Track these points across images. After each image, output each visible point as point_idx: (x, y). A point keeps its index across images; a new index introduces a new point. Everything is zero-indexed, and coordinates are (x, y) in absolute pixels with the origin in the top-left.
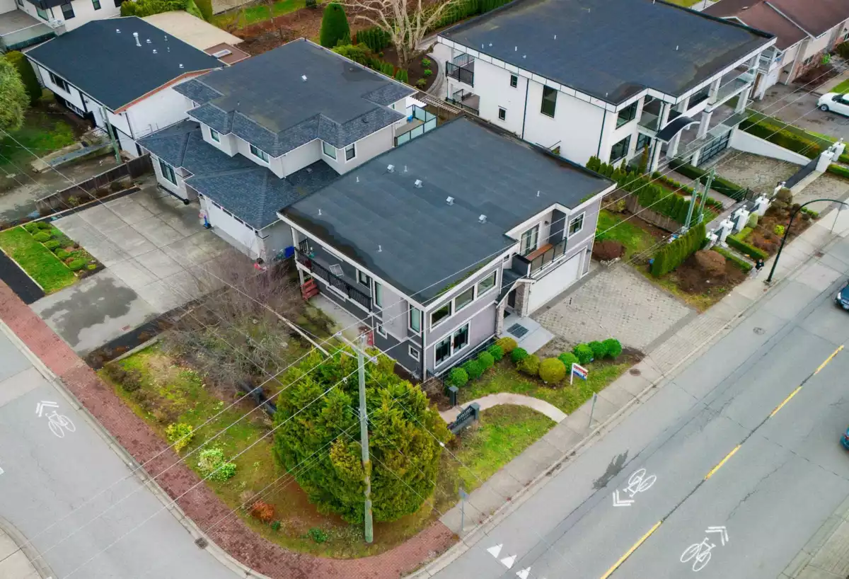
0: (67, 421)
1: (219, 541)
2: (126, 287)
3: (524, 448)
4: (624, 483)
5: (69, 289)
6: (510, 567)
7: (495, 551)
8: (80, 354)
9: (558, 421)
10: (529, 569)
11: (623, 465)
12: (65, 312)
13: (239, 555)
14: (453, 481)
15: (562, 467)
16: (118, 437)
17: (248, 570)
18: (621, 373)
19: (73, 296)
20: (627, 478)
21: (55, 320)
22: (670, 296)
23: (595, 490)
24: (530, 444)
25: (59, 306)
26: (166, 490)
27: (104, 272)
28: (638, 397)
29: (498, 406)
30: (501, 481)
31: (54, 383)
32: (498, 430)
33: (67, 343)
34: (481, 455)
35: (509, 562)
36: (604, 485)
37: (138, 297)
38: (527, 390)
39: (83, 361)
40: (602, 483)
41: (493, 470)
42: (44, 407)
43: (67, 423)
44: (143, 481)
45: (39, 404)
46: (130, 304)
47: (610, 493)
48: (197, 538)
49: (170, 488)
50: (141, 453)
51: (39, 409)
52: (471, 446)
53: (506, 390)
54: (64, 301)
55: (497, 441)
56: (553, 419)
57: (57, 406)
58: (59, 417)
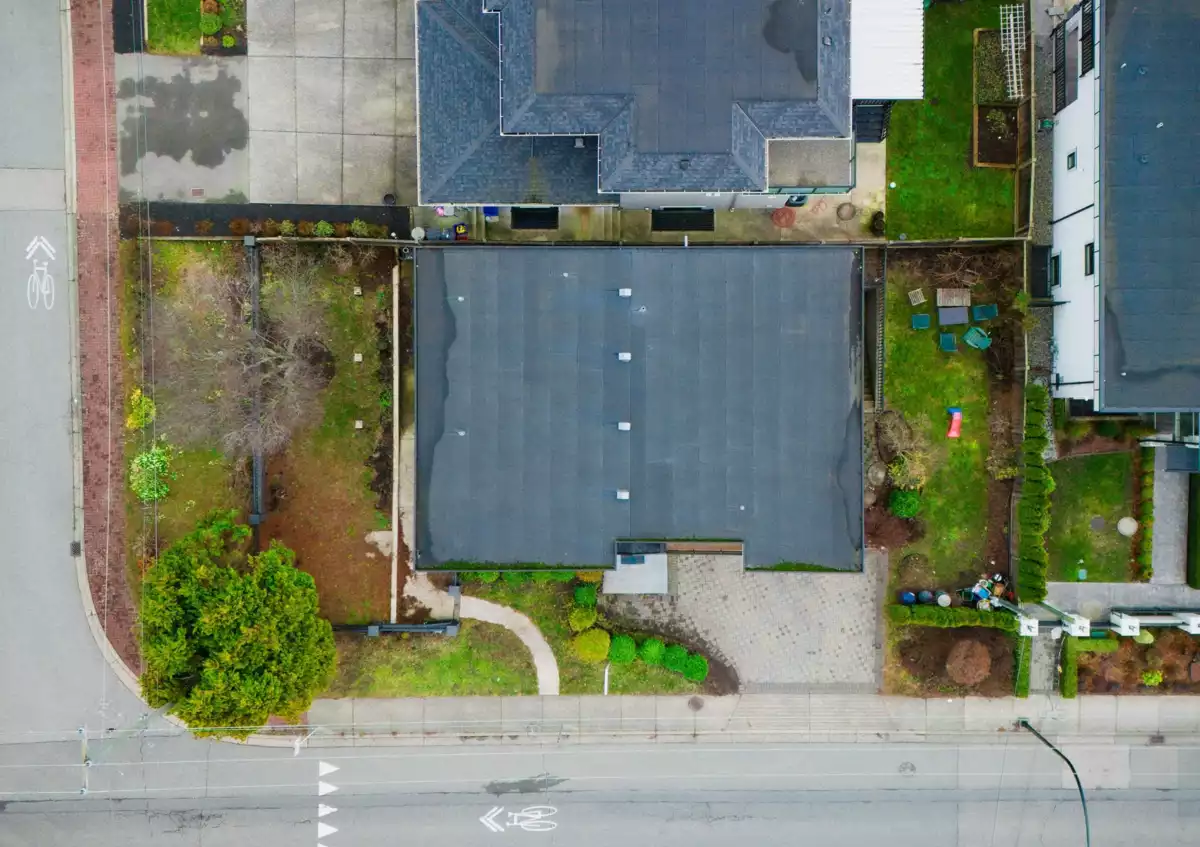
0: (51, 290)
1: (90, 562)
2: (245, 116)
3: (472, 693)
4: (518, 806)
5: (178, 61)
6: (320, 794)
7: (325, 768)
8: (123, 194)
9: (541, 693)
10: (335, 810)
11: (541, 790)
12: (149, 102)
13: (97, 592)
14: (361, 674)
15: (486, 741)
16: (84, 356)
17: (94, 612)
18: (681, 692)
19: (177, 78)
20: (528, 804)
21: (130, 109)
22: (877, 646)
23: (484, 790)
24: (481, 694)
25: (149, 86)
26: (85, 463)
27: (239, 62)
28: (658, 733)
29: (502, 626)
30: (406, 710)
31: (69, 217)
32: (468, 655)
33: (120, 163)
34: (419, 668)
35: (325, 789)
36: (498, 793)
37: (246, 150)
38: (554, 633)
39: (118, 211)
40: (497, 790)
41: (412, 691)
42: (40, 247)
43: (48, 292)
44: (73, 432)
45: (36, 239)
46: (228, 153)
47: (491, 805)
48: (77, 540)
49: (90, 465)
50: (92, 397)
51: (33, 247)
52: (419, 652)
53: (531, 616)
54: (159, 81)
55: (453, 665)
56: (539, 686)
57: (53, 258)
58: (47, 276)
